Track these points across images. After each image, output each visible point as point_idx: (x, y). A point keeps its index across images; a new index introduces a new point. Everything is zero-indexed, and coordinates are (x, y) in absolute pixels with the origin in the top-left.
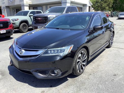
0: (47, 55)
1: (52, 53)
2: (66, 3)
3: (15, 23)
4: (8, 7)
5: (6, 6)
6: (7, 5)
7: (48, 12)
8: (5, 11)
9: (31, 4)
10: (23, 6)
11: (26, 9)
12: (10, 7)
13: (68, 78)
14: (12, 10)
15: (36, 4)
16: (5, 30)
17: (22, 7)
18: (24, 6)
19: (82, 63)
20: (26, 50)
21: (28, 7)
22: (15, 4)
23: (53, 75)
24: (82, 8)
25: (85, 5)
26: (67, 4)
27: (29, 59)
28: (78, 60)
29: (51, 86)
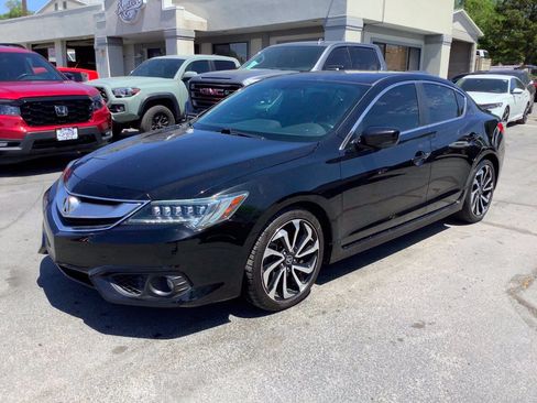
0: (147, 221)
1: (165, 214)
2: (342, 27)
3: (123, 106)
4: (115, 41)
5: (109, 38)
6: (113, 34)
7: (255, 67)
8: (104, 56)
9: (205, 30)
10: (168, 37)
12: (125, 42)
13: (231, 317)
14: (131, 52)
16: (76, 130)
17: (167, 41)
18: (175, 37)
19: (293, 267)
20: (83, 200)
21: (192, 43)
22: (144, 30)
23: (159, 292)
24: (420, 50)
25: (433, 39)
26: (347, 32)
27: (86, 229)
28: (268, 252)
29: (157, 336)
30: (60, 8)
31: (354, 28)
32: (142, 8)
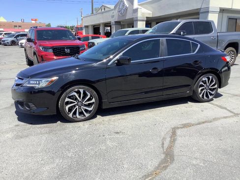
0: (29, 85)
2: (208, 12)
4: (118, 23)
5: (115, 22)
6: (116, 20)
8: (113, 29)
9: (151, 16)
10: (135, 21)
11: (141, 26)
15: (159, 16)
18: (137, 20)
21: (145, 23)
23: (27, 108)
26: (209, 14)
30: (103, 10)
31: (214, 12)
32: (126, 9)
